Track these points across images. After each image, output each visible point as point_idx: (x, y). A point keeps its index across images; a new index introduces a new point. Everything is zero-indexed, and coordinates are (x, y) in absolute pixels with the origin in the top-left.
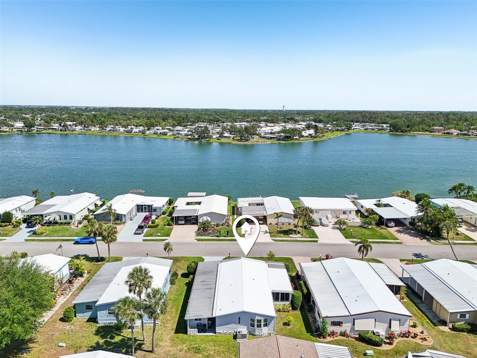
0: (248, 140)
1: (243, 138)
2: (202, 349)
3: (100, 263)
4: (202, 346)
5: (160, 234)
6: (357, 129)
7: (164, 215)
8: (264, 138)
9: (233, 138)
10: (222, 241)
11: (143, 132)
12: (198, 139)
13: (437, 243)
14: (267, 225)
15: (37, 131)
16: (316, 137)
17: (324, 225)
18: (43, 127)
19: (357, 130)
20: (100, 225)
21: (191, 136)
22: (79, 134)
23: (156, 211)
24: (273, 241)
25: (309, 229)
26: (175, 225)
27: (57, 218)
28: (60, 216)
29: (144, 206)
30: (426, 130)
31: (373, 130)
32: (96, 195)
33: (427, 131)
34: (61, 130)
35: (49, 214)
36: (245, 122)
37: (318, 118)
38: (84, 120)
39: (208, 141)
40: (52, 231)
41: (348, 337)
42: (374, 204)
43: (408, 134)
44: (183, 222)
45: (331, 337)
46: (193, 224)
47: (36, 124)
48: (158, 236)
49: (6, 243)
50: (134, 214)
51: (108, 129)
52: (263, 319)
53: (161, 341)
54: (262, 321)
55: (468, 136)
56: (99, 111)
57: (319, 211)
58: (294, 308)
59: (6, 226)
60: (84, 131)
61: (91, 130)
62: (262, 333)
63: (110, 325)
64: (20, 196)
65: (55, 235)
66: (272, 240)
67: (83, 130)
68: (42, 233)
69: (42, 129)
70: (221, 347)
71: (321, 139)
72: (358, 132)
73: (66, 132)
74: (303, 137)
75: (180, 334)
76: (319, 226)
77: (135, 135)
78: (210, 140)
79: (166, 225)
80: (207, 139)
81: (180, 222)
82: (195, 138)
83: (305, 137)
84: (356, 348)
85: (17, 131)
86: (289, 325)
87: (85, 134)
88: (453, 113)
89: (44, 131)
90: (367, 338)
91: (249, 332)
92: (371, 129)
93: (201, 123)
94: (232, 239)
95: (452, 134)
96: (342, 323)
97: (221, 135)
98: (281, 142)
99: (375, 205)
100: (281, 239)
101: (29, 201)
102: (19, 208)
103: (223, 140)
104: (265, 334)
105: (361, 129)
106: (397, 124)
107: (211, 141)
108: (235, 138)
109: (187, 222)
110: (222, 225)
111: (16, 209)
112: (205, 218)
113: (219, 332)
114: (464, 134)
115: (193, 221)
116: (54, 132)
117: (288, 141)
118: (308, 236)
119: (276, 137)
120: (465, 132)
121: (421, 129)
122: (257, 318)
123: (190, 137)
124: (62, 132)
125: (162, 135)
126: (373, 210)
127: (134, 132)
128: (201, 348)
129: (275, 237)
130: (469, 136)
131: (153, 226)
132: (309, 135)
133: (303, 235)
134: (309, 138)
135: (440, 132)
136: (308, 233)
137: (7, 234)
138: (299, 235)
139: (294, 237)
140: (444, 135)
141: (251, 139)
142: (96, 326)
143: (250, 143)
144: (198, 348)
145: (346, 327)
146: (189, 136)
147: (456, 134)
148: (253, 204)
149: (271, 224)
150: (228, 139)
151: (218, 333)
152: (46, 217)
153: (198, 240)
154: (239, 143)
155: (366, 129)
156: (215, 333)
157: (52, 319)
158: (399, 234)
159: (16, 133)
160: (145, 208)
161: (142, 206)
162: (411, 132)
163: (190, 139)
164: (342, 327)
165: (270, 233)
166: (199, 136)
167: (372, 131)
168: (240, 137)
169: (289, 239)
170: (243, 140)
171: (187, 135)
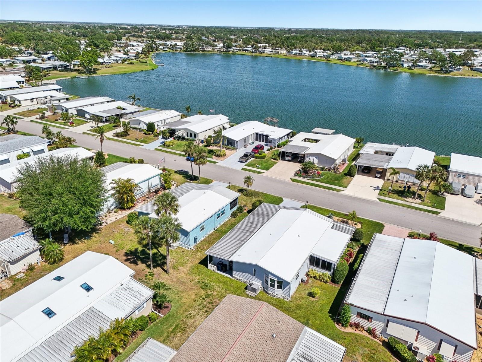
0: (448, 72)
1: (444, 69)
2: (210, 286)
3: (192, 181)
4: (212, 284)
5: (260, 166)
8: (476, 70)
9: (430, 68)
11: (327, 57)
12: (385, 67)
14: (383, 181)
15: (233, 52)
17: (466, 195)
18: (239, 48)
21: (377, 63)
22: (266, 56)
23: (271, 143)
24: (378, 200)
25: (439, 196)
26: (281, 160)
27: (185, 134)
28: (187, 133)
29: (263, 135)
32: (228, 118)
34: (253, 52)
35: (180, 130)
38: (275, 42)
39: (396, 70)
40: (178, 145)
41: (375, 336)
44: (290, 159)
45: (353, 328)
46: (299, 162)
47: (232, 45)
48: (258, 168)
49: (141, 148)
50: (251, 141)
51: (294, 52)
52: (277, 280)
53: (183, 266)
54: (275, 281)
56: (300, 33)
57: (469, 176)
58: (333, 281)
59: (149, 134)
60: (272, 54)
61: (278, 53)
62: (275, 295)
64: (169, 111)
65: (178, 149)
66: (378, 198)
67: (271, 52)
68: (169, 146)
69: (237, 50)
70: (228, 291)
73: (256, 54)
75: (202, 266)
76: (458, 195)
77: (318, 60)
78: (398, 69)
79: (272, 158)
80: (395, 68)
81: (286, 158)
82: (381, 65)
84: (374, 354)
85: (217, 51)
86: (313, 297)
87: (271, 57)
89: (239, 53)
90: (395, 349)
91: (264, 288)
93: (402, 48)
94: (329, 187)
96: (372, 318)
97: (415, 64)
100: (389, 200)
101: (175, 116)
102: (165, 120)
103: (416, 70)
104: (278, 296)
107: (400, 70)
108: (433, 69)
109: (295, 160)
110: (329, 170)
111: (161, 121)
112: (312, 159)
113: (235, 276)
115: (300, 159)
116: (247, 53)
118: (430, 204)
122: (271, 277)
123: (375, 64)
124: (253, 54)
125: (345, 61)
127: (319, 57)
129: (384, 196)
131: (260, 157)
133: (424, 202)
136: (434, 201)
137: (146, 141)
138: (419, 201)
139: (409, 201)
141: (455, 71)
143: (451, 76)
144: (207, 284)
145: (377, 325)
146: (375, 63)
148: (382, 153)
149: (389, 180)
150: (424, 69)
152: (177, 131)
153: (293, 180)
154: (436, 75)
156: (232, 276)
157: (122, 219)
159: (216, 53)
160: (263, 138)
161: (260, 135)
163: (375, 66)
164: (371, 323)
165: (381, 190)
166: (386, 64)
168: (440, 67)
169: (401, 202)
170: (443, 71)
171: (373, 62)
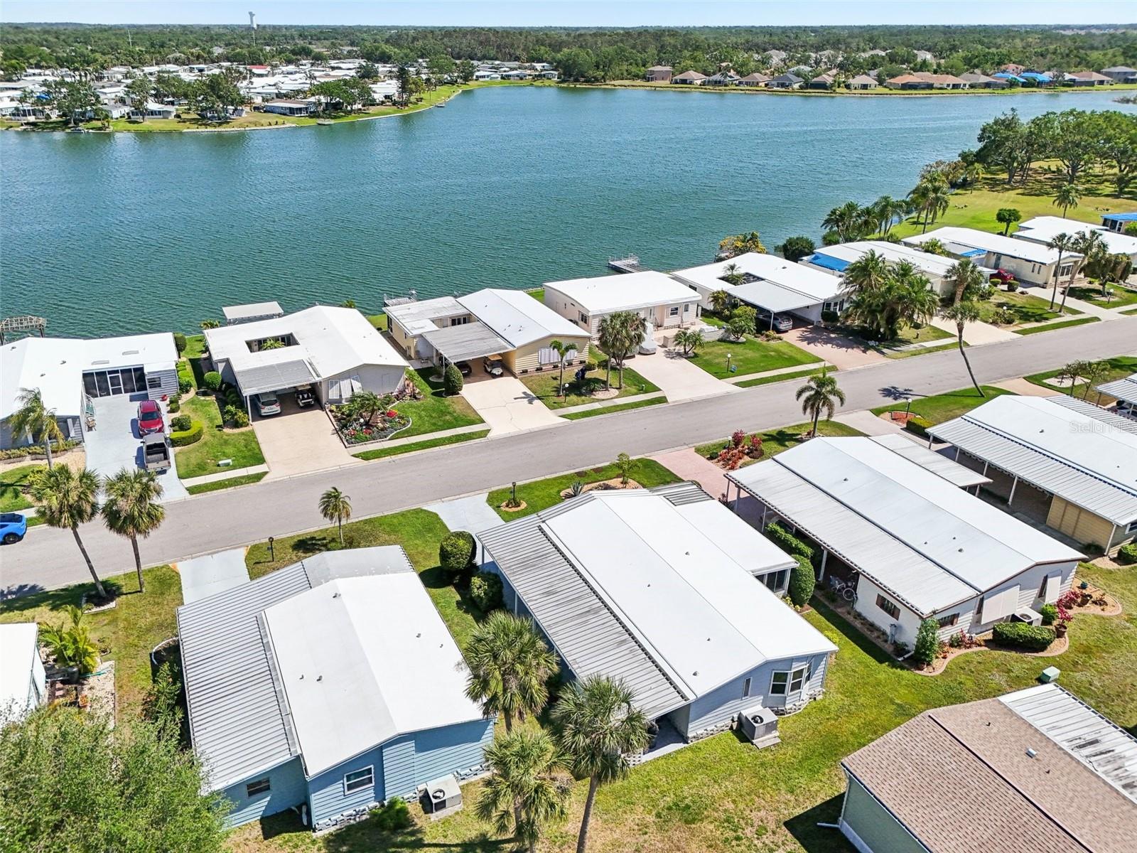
0: (225, 121)
1: (209, 115)
3: (112, 605)
5: (229, 461)
6: (484, 77)
7: (187, 392)
8: (269, 112)
9: (178, 116)
10: (436, 446)
12: (63, 125)
13: (899, 354)
14: (516, 378)
16: (406, 104)
19: (486, 79)
20: (85, 480)
21: (34, 115)
23: (160, 386)
24: (565, 420)
25: (619, 370)
26: (258, 420)
29: (110, 372)
30: (634, 76)
31: (521, 79)
33: (637, 77)
36: (169, 63)
37: (377, 49)
39: (100, 129)
42: (720, 279)
43: (603, 87)
44: (276, 408)
46: (308, 407)
48: (228, 467)
54: (804, 671)
55: (723, 88)
58: (800, 604)
62: (801, 702)
63: (358, 820)
66: (561, 416)
71: (418, 108)
72: (489, 86)
74: (374, 105)
78: (106, 124)
79: (221, 427)
80: (96, 122)
81: (266, 410)
82: (51, 120)
83: (378, 105)
88: (669, 31)
91: (769, 708)
92: (518, 76)
95: (691, 83)
96: (956, 616)
97: (137, 109)
98: (321, 121)
99: (723, 279)
100: (580, 411)
103: (148, 124)
104: (805, 702)
105: (494, 78)
106: (574, 62)
107: (111, 128)
108: (183, 116)
109: (285, 407)
110: (397, 398)
112: (345, 386)
113: (695, 734)
114: (716, 82)
115: (304, 399)
117: (339, 117)
118: (633, 390)
119: (306, 108)
120: (718, 77)
121: (625, 74)
123: (32, 119)
126: (729, 295)
128: (687, 801)
129: (561, 407)
130: (726, 85)
131: (189, 437)
132: (386, 97)
133: (622, 389)
134: (388, 108)
135: (666, 79)
136: (629, 382)
138: (613, 391)
139: (603, 398)
140: (677, 85)
141: (234, 117)
142: (314, 842)
143: (233, 129)
144: (681, 805)
145: (964, 623)
146: (30, 115)
147: (699, 82)
149: (525, 372)
150: (164, 118)
151: (694, 737)
153: (366, 456)
154: (201, 129)
155: (506, 76)
156: (685, 740)
158: (812, 345)
160: (115, 381)
161: (101, 374)
162: (607, 82)
163: (34, 124)
165: (539, 398)
166: (64, 115)
167: (521, 81)
168: (201, 110)
169: (597, 406)
170: (209, 119)
171: (22, 114)
